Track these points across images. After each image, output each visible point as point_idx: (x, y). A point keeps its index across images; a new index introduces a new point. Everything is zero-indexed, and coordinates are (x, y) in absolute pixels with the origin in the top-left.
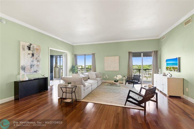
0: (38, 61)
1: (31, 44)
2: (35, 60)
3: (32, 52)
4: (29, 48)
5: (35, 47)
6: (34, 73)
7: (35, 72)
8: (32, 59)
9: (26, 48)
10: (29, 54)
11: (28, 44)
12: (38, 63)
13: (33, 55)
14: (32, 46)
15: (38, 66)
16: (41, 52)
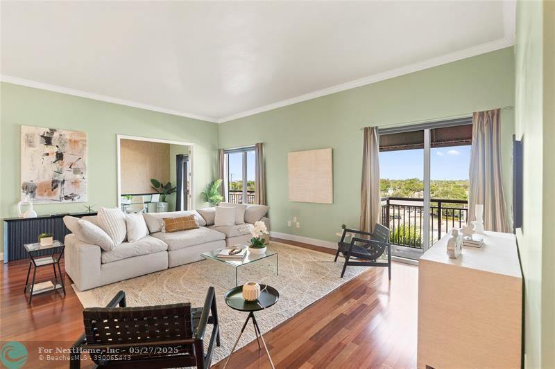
0: (76, 171)
1: (53, 131)
2: (66, 168)
3: (56, 150)
4: (48, 141)
5: (68, 137)
6: (65, 201)
7: (66, 197)
8: (56, 167)
9: (38, 141)
10: (48, 154)
11: (44, 130)
12: (78, 176)
13: (60, 156)
14: (56, 135)
15: (75, 183)
16: (87, 148)
